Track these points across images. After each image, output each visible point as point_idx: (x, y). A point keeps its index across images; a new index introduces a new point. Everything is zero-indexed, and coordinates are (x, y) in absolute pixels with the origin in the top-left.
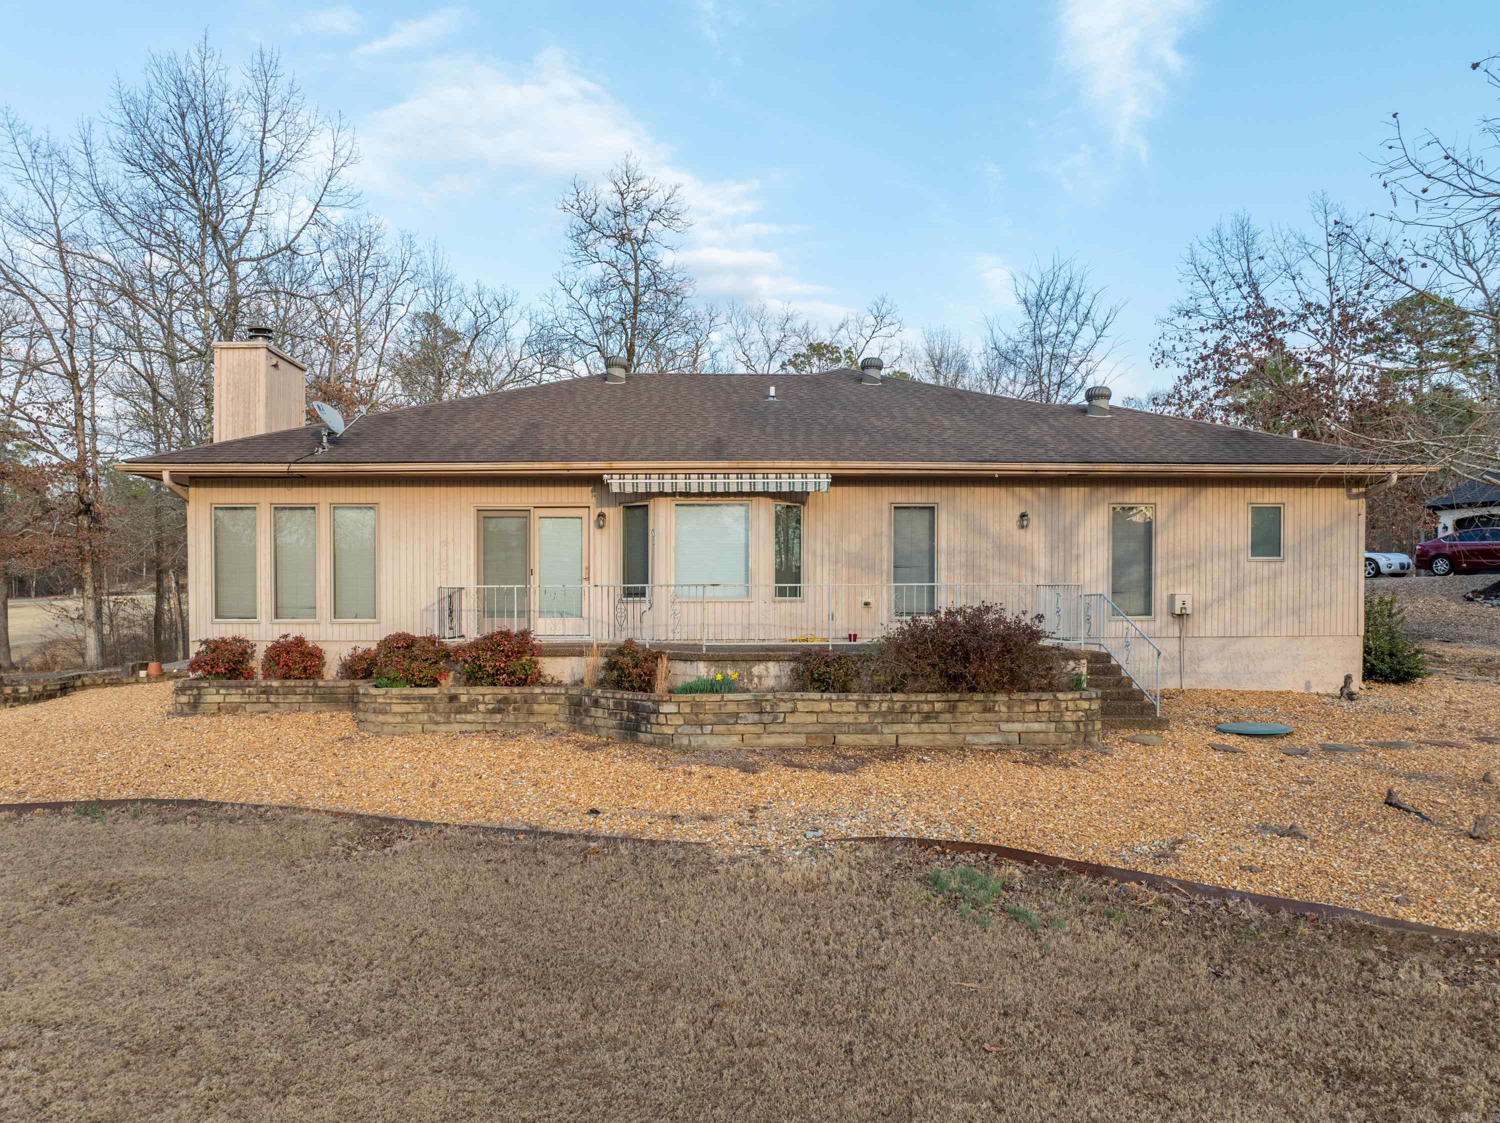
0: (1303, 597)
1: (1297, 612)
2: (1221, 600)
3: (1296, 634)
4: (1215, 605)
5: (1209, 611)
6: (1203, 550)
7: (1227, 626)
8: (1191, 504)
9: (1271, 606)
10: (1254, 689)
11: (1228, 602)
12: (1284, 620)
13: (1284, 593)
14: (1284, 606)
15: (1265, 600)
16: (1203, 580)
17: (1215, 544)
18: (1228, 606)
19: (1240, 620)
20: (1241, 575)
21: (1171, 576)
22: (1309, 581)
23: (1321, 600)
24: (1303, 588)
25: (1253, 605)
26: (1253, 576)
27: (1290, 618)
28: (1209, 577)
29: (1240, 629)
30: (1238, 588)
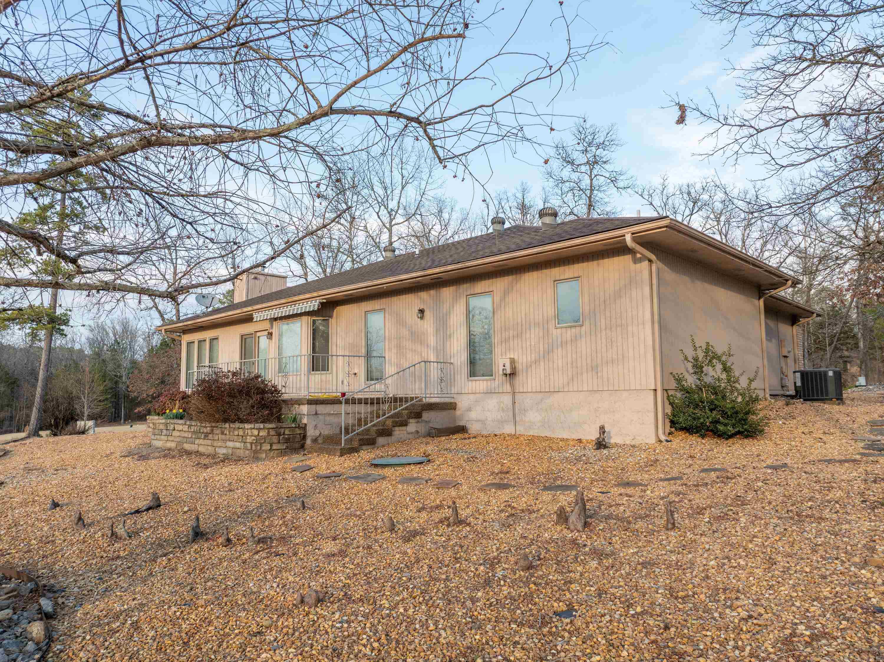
0: (599, 355)
1: (594, 368)
2: (536, 362)
3: (595, 388)
4: (534, 366)
5: (529, 370)
6: (524, 322)
7: (543, 383)
8: (515, 288)
9: (574, 364)
10: (565, 437)
11: (542, 364)
12: (585, 375)
13: (584, 352)
14: (584, 364)
15: (569, 359)
16: (524, 345)
17: (532, 317)
18: (542, 367)
19: (552, 377)
20: (550, 341)
21: (503, 344)
22: (604, 341)
23: (615, 357)
24: (599, 348)
25: (560, 364)
26: (559, 340)
27: (590, 374)
28: (528, 343)
29: (552, 385)
30: (549, 351)
